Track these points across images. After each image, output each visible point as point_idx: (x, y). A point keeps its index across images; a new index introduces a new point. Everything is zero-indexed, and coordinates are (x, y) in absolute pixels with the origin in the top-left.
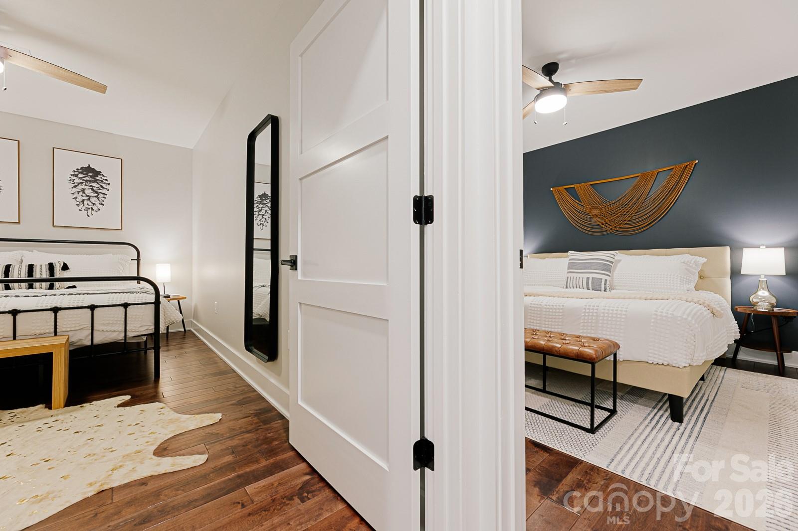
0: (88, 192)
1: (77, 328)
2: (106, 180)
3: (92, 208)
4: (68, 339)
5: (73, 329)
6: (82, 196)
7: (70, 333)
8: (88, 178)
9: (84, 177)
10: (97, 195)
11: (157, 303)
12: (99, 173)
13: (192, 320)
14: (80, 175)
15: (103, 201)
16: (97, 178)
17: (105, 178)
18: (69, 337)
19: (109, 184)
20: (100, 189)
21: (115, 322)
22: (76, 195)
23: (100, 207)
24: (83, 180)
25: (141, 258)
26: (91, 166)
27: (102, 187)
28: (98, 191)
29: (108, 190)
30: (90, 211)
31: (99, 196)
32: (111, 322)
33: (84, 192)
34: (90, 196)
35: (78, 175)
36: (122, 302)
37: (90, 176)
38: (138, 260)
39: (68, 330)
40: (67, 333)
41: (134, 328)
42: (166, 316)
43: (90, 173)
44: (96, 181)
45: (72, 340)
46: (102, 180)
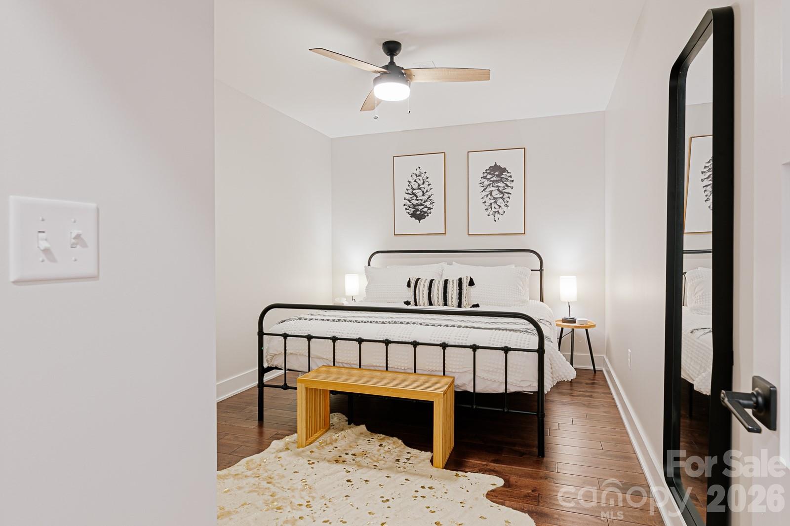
0: (496, 194)
1: (461, 371)
2: (511, 176)
3: (498, 211)
4: (453, 382)
5: (457, 371)
6: (490, 199)
7: (456, 376)
8: (494, 178)
9: (491, 178)
10: (501, 195)
11: (541, 351)
12: (503, 170)
13: (605, 356)
14: (489, 176)
15: (508, 202)
16: (502, 176)
17: (509, 175)
18: (454, 379)
19: (513, 181)
20: (505, 189)
21: (495, 370)
22: (486, 199)
23: (505, 209)
24: (491, 181)
25: (544, 268)
26: (498, 164)
27: (507, 185)
28: (503, 191)
29: (512, 188)
30: (497, 215)
31: (505, 197)
32: (491, 370)
33: (491, 195)
34: (497, 198)
35: (486, 176)
36: (503, 345)
37: (496, 175)
38: (541, 270)
39: (454, 371)
40: (453, 375)
41: (515, 382)
42: (554, 369)
43: (497, 172)
44: (501, 180)
45: (457, 382)
46: (507, 177)
